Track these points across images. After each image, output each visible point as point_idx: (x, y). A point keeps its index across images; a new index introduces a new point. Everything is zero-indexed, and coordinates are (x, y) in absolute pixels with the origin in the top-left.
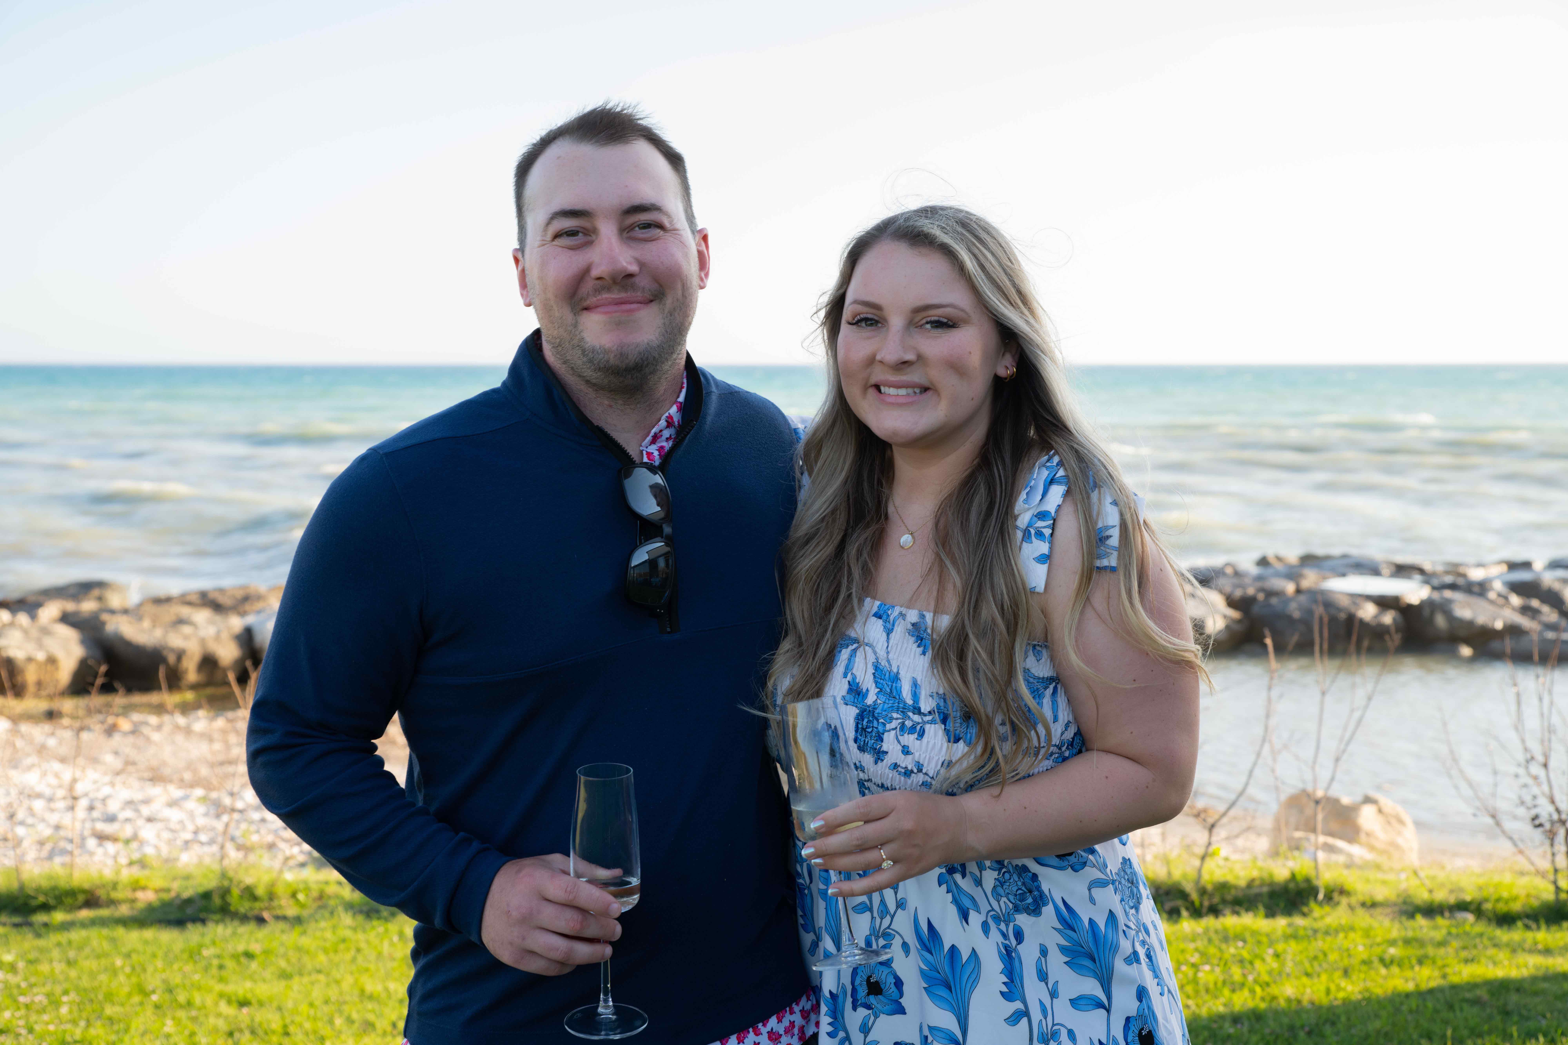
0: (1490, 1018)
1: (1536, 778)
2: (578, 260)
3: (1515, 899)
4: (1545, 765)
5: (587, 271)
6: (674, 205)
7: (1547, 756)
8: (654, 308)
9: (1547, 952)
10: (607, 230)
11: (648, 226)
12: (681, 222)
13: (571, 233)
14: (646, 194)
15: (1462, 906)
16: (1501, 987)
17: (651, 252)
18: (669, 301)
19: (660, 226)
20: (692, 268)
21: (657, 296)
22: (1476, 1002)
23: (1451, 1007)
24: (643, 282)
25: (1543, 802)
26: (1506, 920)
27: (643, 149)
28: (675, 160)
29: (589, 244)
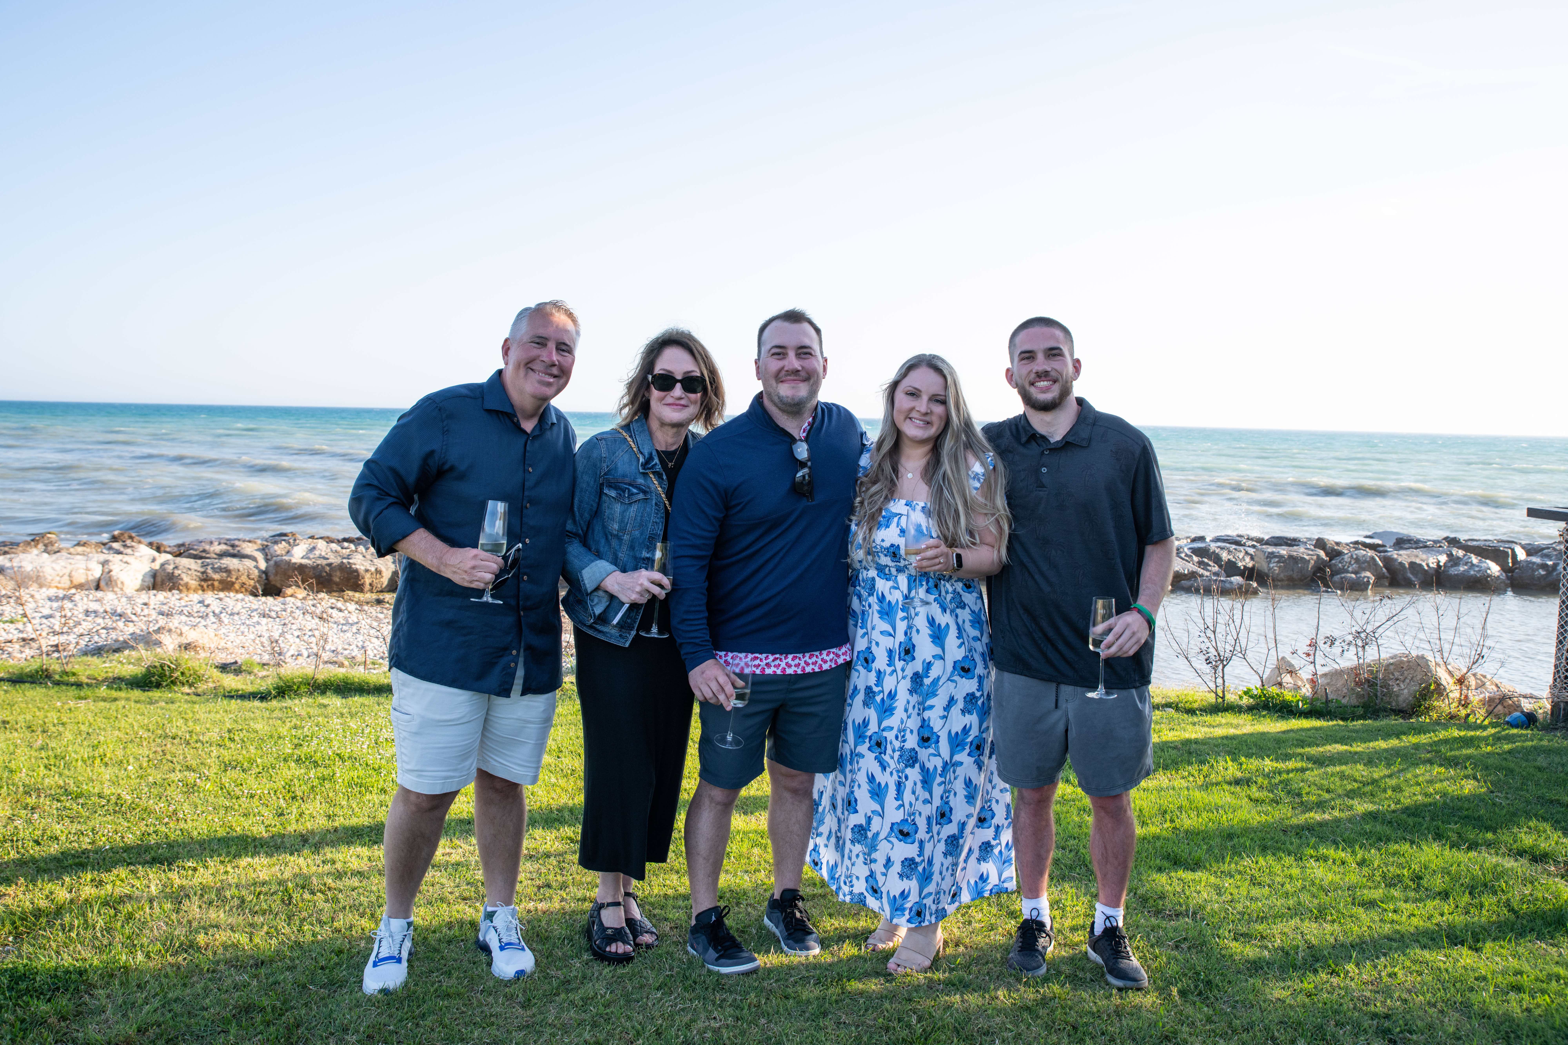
0: (1182, 755)
1: (1209, 638)
2: (780, 364)
3: (1195, 701)
4: (1214, 632)
5: (783, 368)
6: (816, 347)
7: (1215, 626)
8: (806, 383)
9: (1210, 726)
10: (792, 354)
11: (806, 353)
12: (818, 353)
13: (778, 354)
14: (807, 342)
15: (1168, 705)
16: (1187, 742)
17: (808, 363)
18: (812, 381)
19: (811, 354)
20: (821, 370)
21: (807, 379)
22: (1175, 748)
23: (1163, 750)
24: (803, 374)
25: (1212, 650)
26: (1191, 712)
27: (806, 326)
28: (818, 331)
29: (784, 358)
